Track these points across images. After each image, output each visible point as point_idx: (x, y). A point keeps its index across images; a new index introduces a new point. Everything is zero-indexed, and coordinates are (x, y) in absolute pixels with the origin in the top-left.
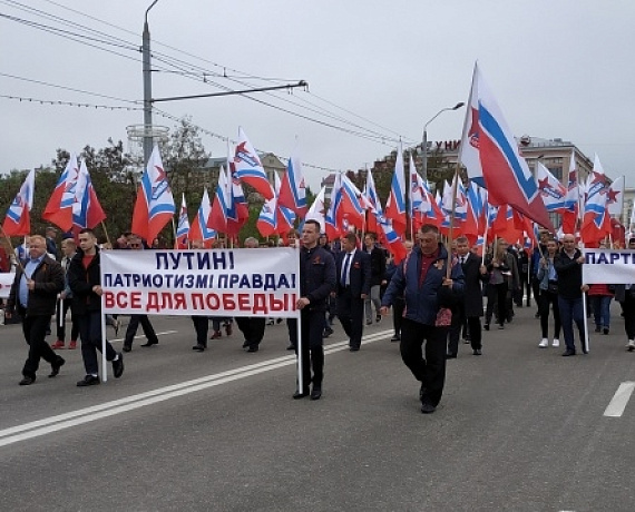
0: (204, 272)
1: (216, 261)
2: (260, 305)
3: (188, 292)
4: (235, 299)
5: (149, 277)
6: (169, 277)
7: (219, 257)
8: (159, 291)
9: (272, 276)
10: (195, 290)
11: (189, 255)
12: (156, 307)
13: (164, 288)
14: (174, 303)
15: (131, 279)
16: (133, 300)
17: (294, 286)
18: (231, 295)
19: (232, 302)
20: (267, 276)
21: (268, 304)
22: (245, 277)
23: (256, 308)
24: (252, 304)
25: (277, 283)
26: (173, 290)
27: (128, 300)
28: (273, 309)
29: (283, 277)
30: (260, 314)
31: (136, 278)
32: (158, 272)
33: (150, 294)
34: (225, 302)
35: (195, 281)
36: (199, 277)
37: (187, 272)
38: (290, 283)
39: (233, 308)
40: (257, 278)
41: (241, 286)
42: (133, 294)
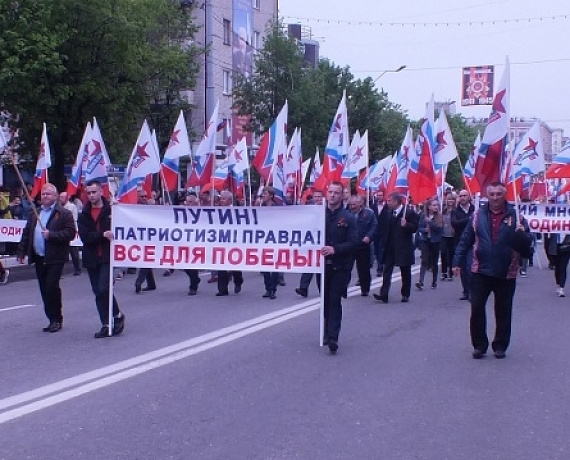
0: (226, 227)
1: (238, 217)
2: (284, 260)
3: (209, 247)
4: (259, 255)
5: (167, 230)
6: (189, 231)
7: (242, 213)
8: (176, 245)
9: (299, 233)
10: (217, 244)
11: (209, 211)
12: (171, 260)
13: (183, 242)
14: (192, 257)
15: (145, 233)
16: (147, 253)
17: (319, 242)
18: (256, 250)
19: (255, 257)
20: (294, 232)
21: (292, 260)
22: (271, 233)
23: (279, 263)
24: (275, 259)
25: (302, 239)
26: (192, 244)
27: (141, 253)
28: (296, 264)
29: (309, 233)
30: (282, 269)
31: (152, 232)
32: (177, 226)
33: (166, 248)
34: (249, 256)
35: (217, 236)
36: (221, 232)
37: (208, 227)
38: (316, 240)
39: (256, 262)
40: (283, 234)
41: (266, 242)
42: (147, 248)
